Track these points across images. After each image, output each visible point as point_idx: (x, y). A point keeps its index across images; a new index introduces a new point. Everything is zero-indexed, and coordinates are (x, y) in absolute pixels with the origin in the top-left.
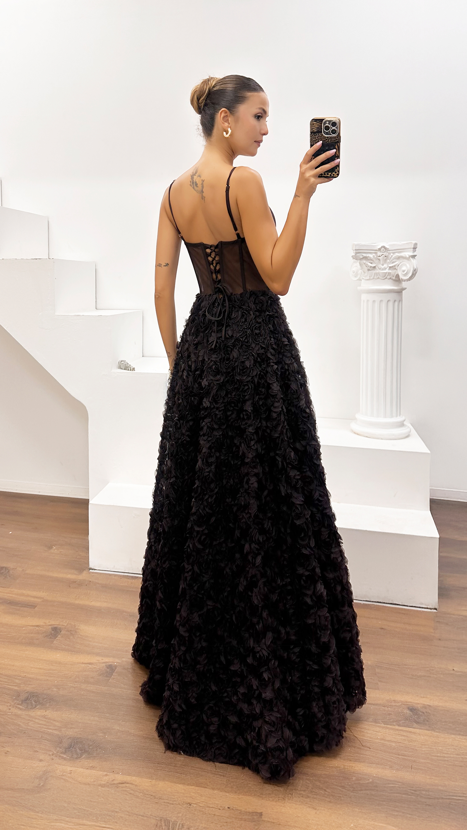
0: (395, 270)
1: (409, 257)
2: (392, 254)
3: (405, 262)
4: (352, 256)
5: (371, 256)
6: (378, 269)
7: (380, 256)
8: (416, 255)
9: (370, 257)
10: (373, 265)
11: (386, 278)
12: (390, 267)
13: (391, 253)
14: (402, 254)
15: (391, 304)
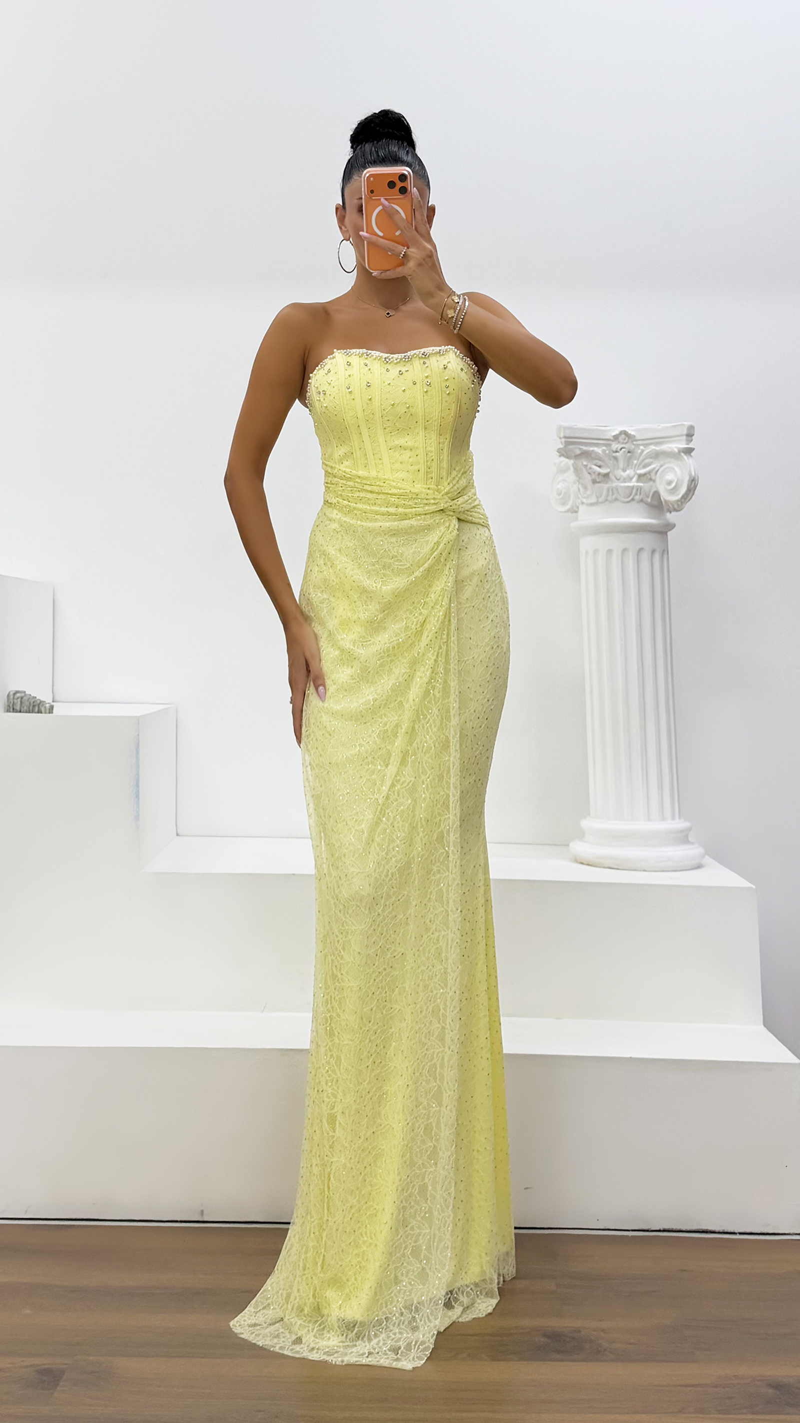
0: (651, 483)
1: (679, 452)
2: (642, 447)
3: (672, 464)
4: (559, 451)
5: (599, 450)
6: (613, 478)
7: (617, 452)
8: (694, 449)
9: (596, 453)
10: (604, 471)
11: (633, 499)
12: (640, 476)
13: (642, 445)
14: (665, 447)
15: (645, 556)
